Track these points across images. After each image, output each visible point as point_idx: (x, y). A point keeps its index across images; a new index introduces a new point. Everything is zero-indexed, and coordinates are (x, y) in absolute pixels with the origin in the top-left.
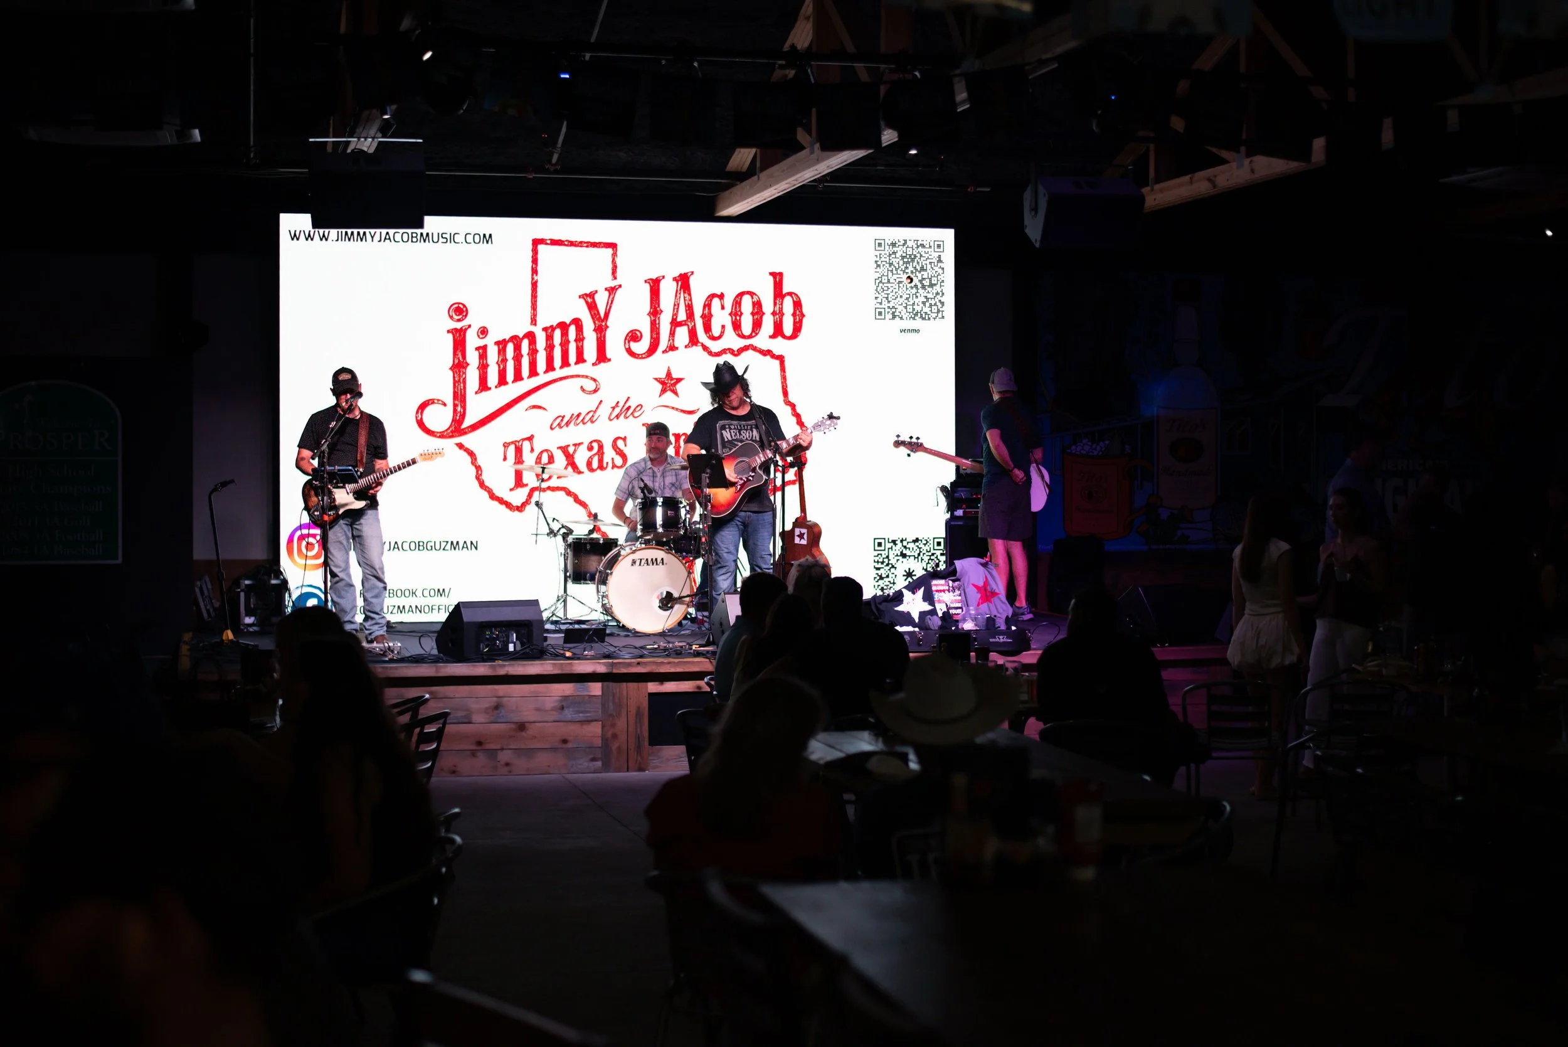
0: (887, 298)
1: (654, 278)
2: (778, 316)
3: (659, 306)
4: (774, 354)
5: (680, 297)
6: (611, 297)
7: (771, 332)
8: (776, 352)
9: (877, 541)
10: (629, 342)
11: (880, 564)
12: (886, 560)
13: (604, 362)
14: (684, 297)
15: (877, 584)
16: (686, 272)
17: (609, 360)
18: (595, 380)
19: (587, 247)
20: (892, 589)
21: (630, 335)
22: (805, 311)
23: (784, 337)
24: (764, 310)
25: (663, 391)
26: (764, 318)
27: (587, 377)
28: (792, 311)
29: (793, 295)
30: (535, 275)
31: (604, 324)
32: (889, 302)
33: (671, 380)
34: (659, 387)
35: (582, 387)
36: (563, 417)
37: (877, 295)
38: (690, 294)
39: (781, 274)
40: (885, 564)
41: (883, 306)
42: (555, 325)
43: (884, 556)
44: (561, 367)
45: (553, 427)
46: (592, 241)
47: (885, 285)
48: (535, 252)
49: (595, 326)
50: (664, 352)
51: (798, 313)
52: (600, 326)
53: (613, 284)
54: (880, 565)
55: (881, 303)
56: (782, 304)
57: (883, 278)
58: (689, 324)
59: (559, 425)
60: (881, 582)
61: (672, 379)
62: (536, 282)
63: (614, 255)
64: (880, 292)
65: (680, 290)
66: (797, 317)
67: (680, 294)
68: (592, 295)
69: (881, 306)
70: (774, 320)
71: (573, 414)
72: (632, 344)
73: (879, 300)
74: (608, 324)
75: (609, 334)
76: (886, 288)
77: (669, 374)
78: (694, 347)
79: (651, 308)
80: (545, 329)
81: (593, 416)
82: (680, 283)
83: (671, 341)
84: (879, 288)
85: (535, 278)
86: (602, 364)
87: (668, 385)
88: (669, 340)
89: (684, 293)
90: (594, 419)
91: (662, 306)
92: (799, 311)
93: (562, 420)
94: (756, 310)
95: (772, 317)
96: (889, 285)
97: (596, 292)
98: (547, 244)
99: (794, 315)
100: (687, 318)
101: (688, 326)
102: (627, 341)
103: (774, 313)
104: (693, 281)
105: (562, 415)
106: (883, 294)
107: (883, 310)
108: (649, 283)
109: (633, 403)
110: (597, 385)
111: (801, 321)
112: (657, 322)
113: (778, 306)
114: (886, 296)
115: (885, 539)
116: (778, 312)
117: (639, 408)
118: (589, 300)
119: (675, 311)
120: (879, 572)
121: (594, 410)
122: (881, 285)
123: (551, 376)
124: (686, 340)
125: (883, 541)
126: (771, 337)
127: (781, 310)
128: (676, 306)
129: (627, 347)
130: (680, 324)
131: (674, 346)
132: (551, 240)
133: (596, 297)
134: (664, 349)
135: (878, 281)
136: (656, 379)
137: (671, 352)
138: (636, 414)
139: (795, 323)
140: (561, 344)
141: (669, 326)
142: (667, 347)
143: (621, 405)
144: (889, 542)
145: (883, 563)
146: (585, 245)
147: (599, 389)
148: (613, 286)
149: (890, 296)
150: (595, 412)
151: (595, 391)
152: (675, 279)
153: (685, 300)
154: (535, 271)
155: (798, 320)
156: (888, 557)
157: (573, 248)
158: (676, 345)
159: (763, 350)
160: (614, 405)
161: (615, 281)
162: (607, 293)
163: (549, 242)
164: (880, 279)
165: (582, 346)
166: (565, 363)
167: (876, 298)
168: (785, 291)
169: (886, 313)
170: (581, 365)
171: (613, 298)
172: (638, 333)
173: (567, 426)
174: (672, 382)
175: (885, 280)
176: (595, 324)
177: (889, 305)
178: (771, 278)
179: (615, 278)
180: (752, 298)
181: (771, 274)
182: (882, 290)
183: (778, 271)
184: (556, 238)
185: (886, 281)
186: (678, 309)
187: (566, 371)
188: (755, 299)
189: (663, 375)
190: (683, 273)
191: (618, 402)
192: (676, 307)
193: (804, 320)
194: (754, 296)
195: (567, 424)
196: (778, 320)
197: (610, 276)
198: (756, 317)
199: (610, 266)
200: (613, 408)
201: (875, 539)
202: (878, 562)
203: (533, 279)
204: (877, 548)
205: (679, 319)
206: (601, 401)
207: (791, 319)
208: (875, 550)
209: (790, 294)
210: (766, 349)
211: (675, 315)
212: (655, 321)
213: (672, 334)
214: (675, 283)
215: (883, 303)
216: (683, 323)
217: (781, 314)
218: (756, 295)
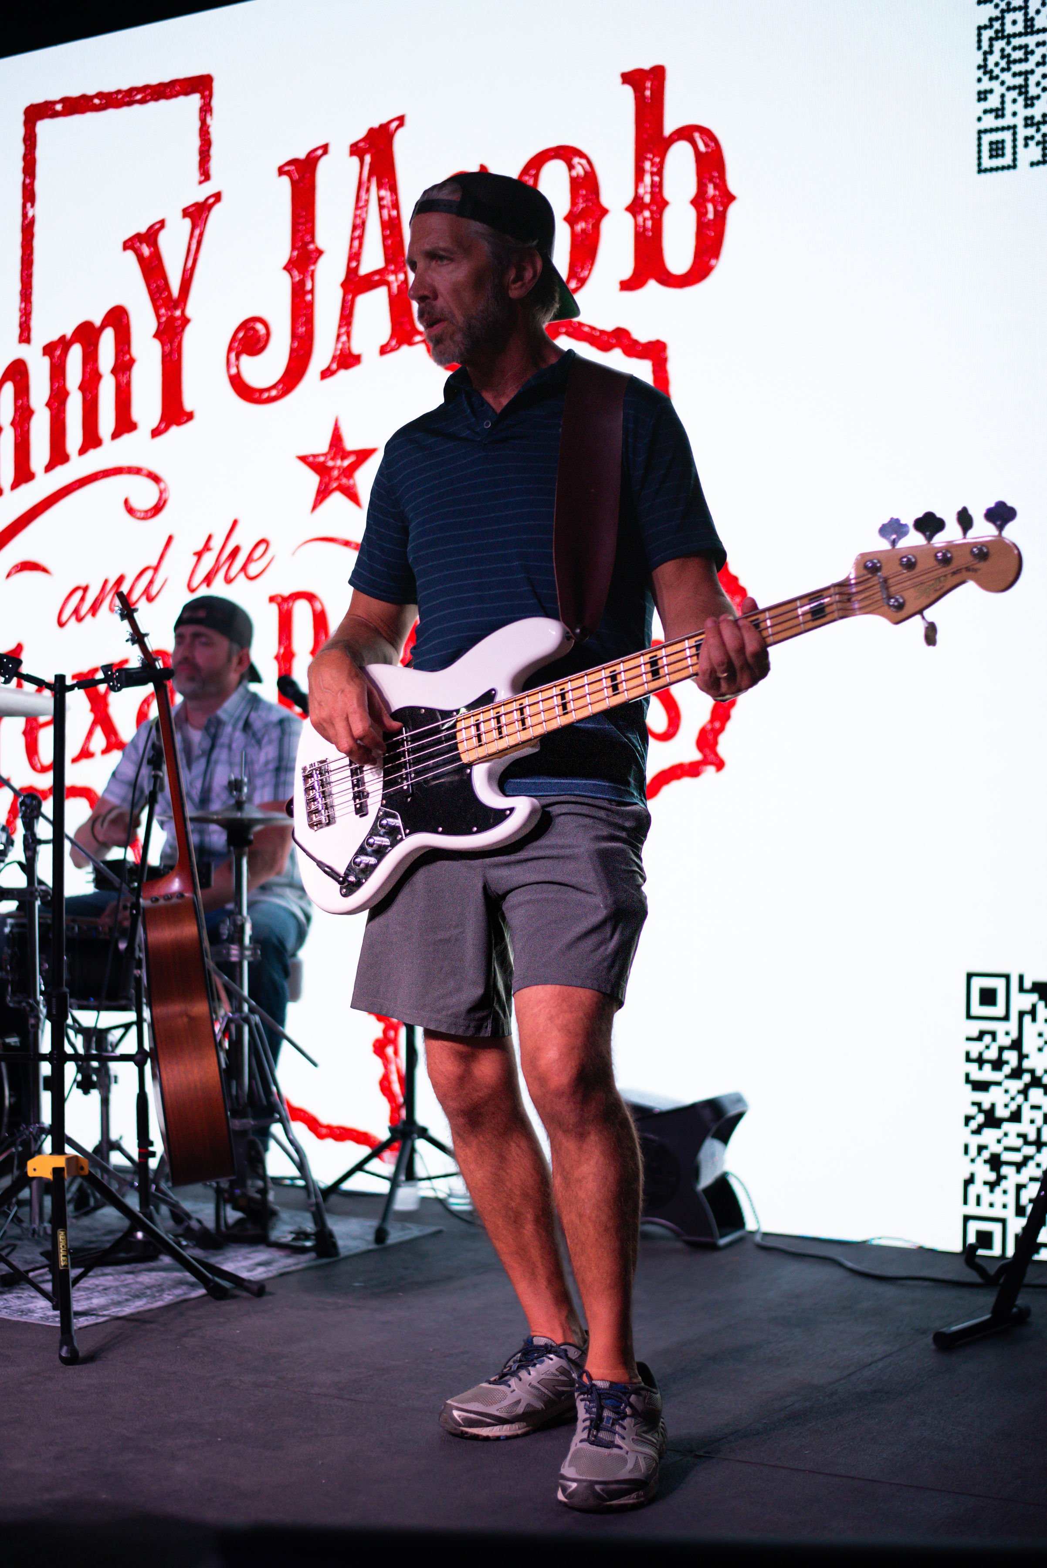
0: (1022, 89)
1: (302, 155)
2: (647, 214)
3: (313, 241)
4: (636, 342)
5: (367, 201)
6: (197, 232)
7: (627, 270)
8: (642, 335)
9: (977, 984)
10: (237, 358)
11: (987, 1067)
12: (1011, 1057)
13: (179, 423)
14: (380, 199)
15: (975, 1141)
16: (384, 121)
17: (190, 416)
18: (155, 478)
19: (143, 101)
20: (1031, 1164)
21: (241, 335)
22: (733, 184)
23: (670, 280)
24: (606, 199)
25: (322, 494)
26: (606, 225)
27: (137, 471)
28: (691, 189)
29: (697, 136)
30: (29, 205)
31: (178, 313)
32: (1030, 102)
33: (343, 458)
34: (313, 480)
35: (126, 502)
36: (85, 589)
37: (986, 84)
38: (394, 189)
39: (658, 74)
40: (1007, 1069)
41: (1008, 121)
42: (69, 334)
43: (1006, 1041)
44: (82, 451)
45: (64, 618)
46: (154, 81)
47: (1016, 42)
48: (30, 140)
49: (159, 324)
50: (326, 374)
51: (711, 190)
52: (171, 319)
53: (200, 194)
54: (987, 1074)
55: (999, 113)
56: (660, 173)
57: (1009, 17)
58: (392, 278)
59: (76, 611)
60: (990, 1136)
61: (345, 455)
62: (32, 221)
63: (206, 110)
64: (997, 71)
65: (369, 180)
66: (710, 207)
67: (368, 190)
68: (151, 236)
69: (1000, 123)
70: (636, 225)
71: (106, 582)
72: (244, 358)
73: (993, 101)
74: (190, 312)
75: (190, 338)
76: (1019, 54)
77: (337, 439)
78: (405, 348)
79: (294, 248)
80: (48, 350)
81: (151, 582)
82: (368, 159)
83: (344, 338)
84: (992, 60)
85: (30, 214)
86: (174, 430)
87: (336, 473)
88: (339, 336)
89: (380, 187)
90: (154, 591)
91: (322, 238)
92: (716, 187)
93: (82, 599)
94: (581, 206)
95: (629, 217)
96: (1031, 41)
97: (162, 223)
98: (55, 114)
99: (699, 202)
100: (388, 261)
101: (388, 284)
102: (233, 356)
103: (635, 207)
104: (401, 144)
105: (83, 584)
106: (1007, 77)
107: (1007, 136)
108: (287, 173)
109: (244, 539)
110: (161, 493)
111: (721, 217)
112: (309, 286)
113: (647, 179)
114: (1020, 81)
115: (1007, 977)
116: (647, 199)
117: (262, 547)
118: (146, 251)
119: (356, 243)
120: (985, 1099)
121: (154, 563)
122: (999, 45)
123: (64, 475)
124: (383, 330)
125: (999, 984)
126: (627, 285)
127: (657, 188)
128: (359, 227)
129: (233, 371)
130: (368, 283)
131: (350, 354)
132: (65, 101)
133: (163, 239)
134: (324, 366)
135: (987, 34)
136: (303, 459)
137: (342, 373)
138: (253, 569)
139: (702, 226)
140: (81, 388)
141: (339, 293)
142: (334, 357)
143: (216, 544)
144: (1022, 990)
145: (998, 1065)
146: (139, 97)
147: (165, 502)
148: (201, 199)
149: (1033, 79)
150: (156, 569)
151: (157, 509)
152: (356, 150)
153: (381, 207)
154: (29, 195)
155: (711, 216)
156: (1017, 1045)
157: (111, 112)
158: (356, 350)
159: (603, 332)
160: (199, 547)
161: (206, 185)
162: (188, 222)
163: (59, 107)
164: (997, 25)
165: (129, 383)
166: (91, 440)
167: (982, 96)
168: (669, 128)
169: (1020, 142)
170: (126, 438)
171: (201, 235)
172: (259, 327)
173: (94, 615)
174: (346, 463)
175: (1014, 23)
176: (158, 316)
177: (1029, 112)
178: (628, 93)
179: (205, 175)
180: (571, 167)
181: (628, 78)
182: (1003, 63)
183: (647, 66)
184: (74, 92)
185: (1020, 28)
186: (361, 238)
187: (96, 460)
188: (579, 171)
189: (321, 446)
190: (376, 125)
191: (210, 537)
192: (357, 233)
193: (733, 212)
194: (576, 160)
195: (94, 609)
196: (649, 224)
197: (196, 175)
198: (581, 226)
199: (196, 142)
200: (199, 555)
201: (970, 976)
202: (980, 1061)
203: (25, 215)
204: (977, 1009)
205: (364, 270)
206: (170, 539)
207: (690, 215)
208: (969, 1016)
209: (686, 133)
210: (609, 327)
211: (355, 256)
212: (302, 283)
213: (346, 317)
214: (355, 160)
215: (1009, 108)
216: (377, 278)
217: (659, 203)
218: (582, 155)
